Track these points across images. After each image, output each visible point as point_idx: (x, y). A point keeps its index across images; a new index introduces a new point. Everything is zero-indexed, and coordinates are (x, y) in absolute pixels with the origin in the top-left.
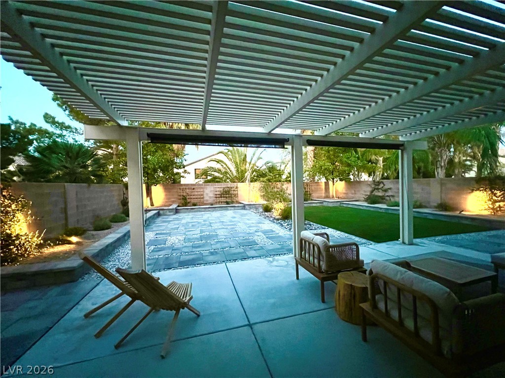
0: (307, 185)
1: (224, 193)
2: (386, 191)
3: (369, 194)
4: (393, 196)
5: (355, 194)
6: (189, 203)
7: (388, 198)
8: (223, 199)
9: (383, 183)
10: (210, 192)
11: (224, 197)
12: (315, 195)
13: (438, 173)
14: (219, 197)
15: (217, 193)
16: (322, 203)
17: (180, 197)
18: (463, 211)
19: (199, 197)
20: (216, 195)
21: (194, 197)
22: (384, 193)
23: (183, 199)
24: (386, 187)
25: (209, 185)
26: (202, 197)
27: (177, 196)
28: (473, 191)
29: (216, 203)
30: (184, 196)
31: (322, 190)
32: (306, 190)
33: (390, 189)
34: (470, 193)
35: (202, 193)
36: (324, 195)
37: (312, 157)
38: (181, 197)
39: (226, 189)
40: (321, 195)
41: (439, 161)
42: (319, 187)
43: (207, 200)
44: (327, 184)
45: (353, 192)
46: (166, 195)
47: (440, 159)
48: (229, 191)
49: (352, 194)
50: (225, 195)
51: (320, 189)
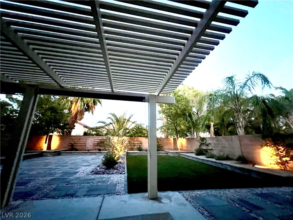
0: (160, 140)
1: (100, 143)
2: (207, 145)
3: (198, 147)
6: (74, 149)
7: (209, 151)
8: (98, 147)
10: (91, 142)
12: (166, 147)
13: (239, 132)
14: (96, 146)
15: (95, 143)
16: (168, 153)
17: (69, 145)
18: (255, 165)
19: (83, 145)
20: (94, 144)
21: (79, 145)
22: (207, 147)
23: (71, 146)
25: (91, 137)
26: (85, 145)
28: (262, 146)
29: (94, 149)
30: (72, 144)
31: (172, 144)
32: (159, 143)
33: (210, 144)
35: (85, 142)
36: (172, 148)
39: (102, 141)
40: (170, 147)
41: (237, 122)
42: (169, 141)
43: (88, 148)
44: (175, 140)
46: (60, 143)
47: (238, 121)
49: (190, 147)
50: (100, 145)
51: (170, 143)
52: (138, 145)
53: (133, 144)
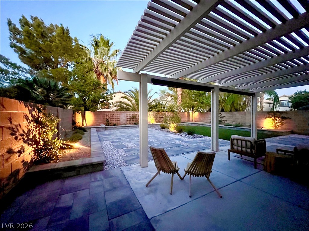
0: (179, 114)
1: (133, 118)
2: (222, 118)
4: (226, 120)
5: (205, 119)
6: (110, 123)
7: (223, 122)
8: (132, 122)
9: (221, 113)
10: (124, 117)
11: (132, 120)
12: (182, 120)
14: (129, 120)
16: (188, 124)
17: (104, 120)
18: (263, 128)
19: (117, 120)
20: (128, 118)
21: (114, 120)
22: (221, 119)
23: (107, 121)
24: (222, 116)
25: (123, 112)
26: (119, 120)
27: (102, 119)
28: (266, 118)
29: (128, 124)
30: (107, 119)
32: (178, 117)
33: (224, 117)
34: (265, 119)
35: (119, 117)
36: (187, 120)
37: (180, 98)
38: (106, 120)
39: (134, 115)
40: (185, 119)
43: (122, 122)
44: (188, 114)
45: (204, 118)
48: (135, 117)
49: (203, 119)
50: (133, 119)
51: (185, 116)
52: (163, 118)
53: (159, 117)
